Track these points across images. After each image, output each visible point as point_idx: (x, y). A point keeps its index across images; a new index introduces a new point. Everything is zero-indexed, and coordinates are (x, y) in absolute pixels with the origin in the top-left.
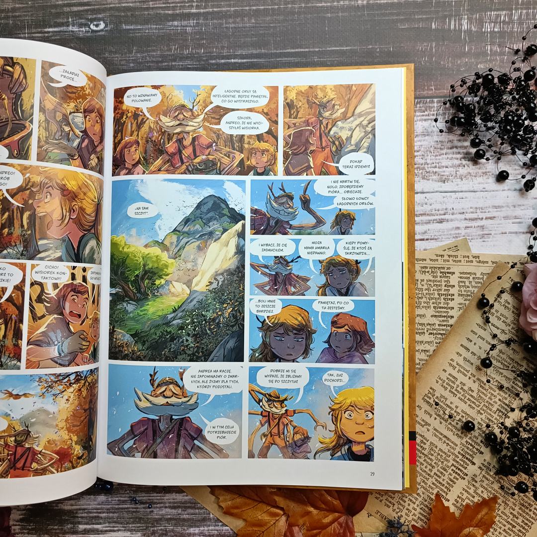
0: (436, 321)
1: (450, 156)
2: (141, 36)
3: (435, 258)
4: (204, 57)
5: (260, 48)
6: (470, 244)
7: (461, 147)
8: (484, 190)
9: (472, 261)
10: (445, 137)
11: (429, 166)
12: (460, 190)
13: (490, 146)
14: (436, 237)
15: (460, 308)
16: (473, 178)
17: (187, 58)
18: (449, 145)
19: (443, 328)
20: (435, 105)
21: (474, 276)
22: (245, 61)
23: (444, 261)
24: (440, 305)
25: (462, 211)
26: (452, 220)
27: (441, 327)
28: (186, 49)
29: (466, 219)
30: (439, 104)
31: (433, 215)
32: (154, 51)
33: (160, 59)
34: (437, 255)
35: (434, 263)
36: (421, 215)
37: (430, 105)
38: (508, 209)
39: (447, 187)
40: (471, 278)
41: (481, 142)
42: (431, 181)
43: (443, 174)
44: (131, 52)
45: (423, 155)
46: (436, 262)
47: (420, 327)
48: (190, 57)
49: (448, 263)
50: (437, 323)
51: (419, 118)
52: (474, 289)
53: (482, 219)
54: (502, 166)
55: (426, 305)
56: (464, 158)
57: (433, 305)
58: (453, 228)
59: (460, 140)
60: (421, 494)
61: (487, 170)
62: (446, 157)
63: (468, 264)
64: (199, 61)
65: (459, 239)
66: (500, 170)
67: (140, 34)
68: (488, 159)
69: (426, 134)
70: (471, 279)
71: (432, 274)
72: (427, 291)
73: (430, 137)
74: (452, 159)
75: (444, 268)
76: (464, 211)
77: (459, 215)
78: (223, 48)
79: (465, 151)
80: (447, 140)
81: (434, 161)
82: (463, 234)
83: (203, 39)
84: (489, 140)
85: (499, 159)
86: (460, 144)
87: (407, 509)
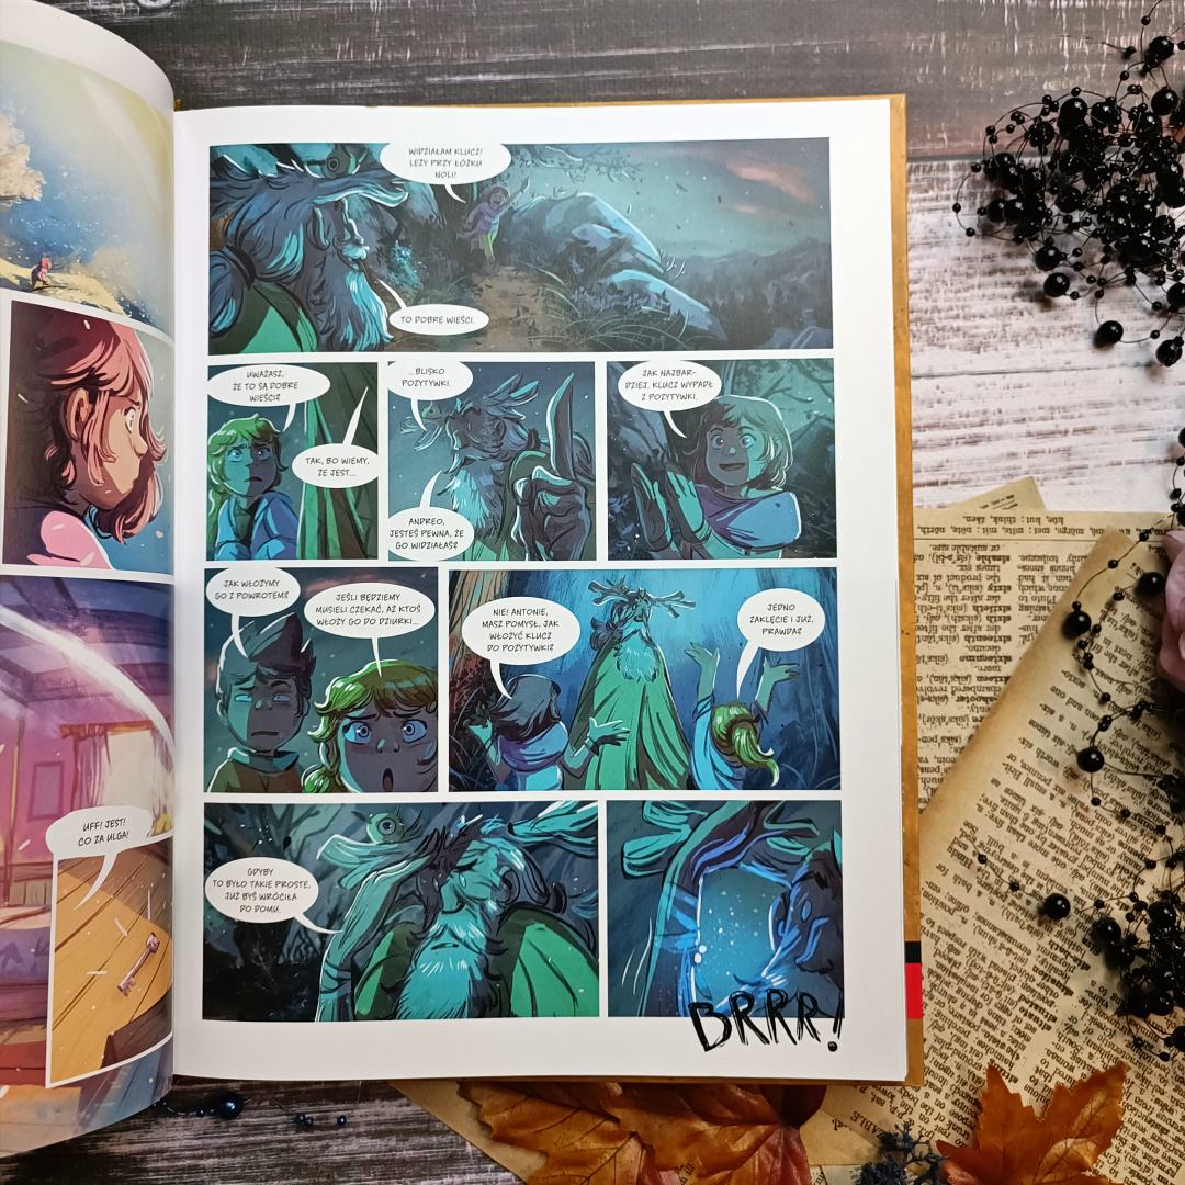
0: (972, 669)
1: (989, 291)
2: (261, 20)
3: (965, 524)
4: (412, 68)
5: (544, 47)
6: (1041, 490)
7: (1012, 270)
8: (1068, 368)
9: (1047, 530)
10: (976, 247)
11: (943, 314)
12: (1013, 367)
13: (1078, 267)
14: (964, 478)
15: (1025, 637)
16: (1043, 339)
17: (373, 71)
18: (986, 266)
19: (989, 684)
20: (952, 175)
21: (1054, 563)
22: (510, 77)
23: (985, 530)
24: (979, 633)
25: (1020, 416)
26: (998, 438)
27: (984, 684)
28: (370, 52)
29: (1029, 434)
30: (960, 174)
31: (955, 426)
32: (292, 55)
33: (309, 75)
34: (968, 519)
35: (961, 536)
36: (930, 427)
37: (940, 175)
38: (1122, 408)
39: (983, 361)
40: (1047, 567)
41: (1060, 257)
42: (947, 349)
43: (974, 332)
44: (237, 58)
45: (927, 291)
46: (968, 535)
47: (937, 684)
48: (379, 70)
49: (994, 536)
50: (975, 673)
51: (916, 206)
52: (1054, 593)
53: (1066, 432)
54: (1107, 312)
55: (947, 633)
56: (1021, 295)
57: (965, 633)
58: (1002, 455)
59: (1009, 255)
60: (954, 1069)
61: (1073, 322)
62: (980, 292)
63: (1039, 536)
64: (402, 79)
65: (1015, 479)
66: (1103, 321)
67: (258, 17)
68: (1075, 296)
69: (933, 241)
70: (1047, 571)
71: (959, 563)
72: (949, 602)
73: (943, 249)
74: (992, 297)
75: (985, 547)
76: (1026, 416)
77: (1015, 425)
78: (456, 47)
79: (1022, 279)
80: (980, 255)
81: (954, 304)
82: (1025, 468)
83: (410, 27)
84: (1076, 253)
85: (1099, 295)
86: (1009, 263)
87: (924, 1106)
